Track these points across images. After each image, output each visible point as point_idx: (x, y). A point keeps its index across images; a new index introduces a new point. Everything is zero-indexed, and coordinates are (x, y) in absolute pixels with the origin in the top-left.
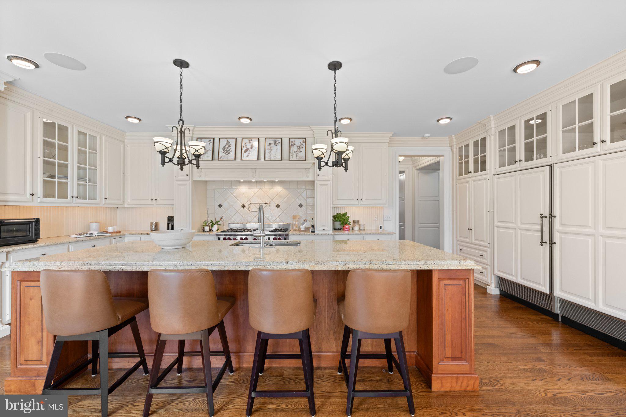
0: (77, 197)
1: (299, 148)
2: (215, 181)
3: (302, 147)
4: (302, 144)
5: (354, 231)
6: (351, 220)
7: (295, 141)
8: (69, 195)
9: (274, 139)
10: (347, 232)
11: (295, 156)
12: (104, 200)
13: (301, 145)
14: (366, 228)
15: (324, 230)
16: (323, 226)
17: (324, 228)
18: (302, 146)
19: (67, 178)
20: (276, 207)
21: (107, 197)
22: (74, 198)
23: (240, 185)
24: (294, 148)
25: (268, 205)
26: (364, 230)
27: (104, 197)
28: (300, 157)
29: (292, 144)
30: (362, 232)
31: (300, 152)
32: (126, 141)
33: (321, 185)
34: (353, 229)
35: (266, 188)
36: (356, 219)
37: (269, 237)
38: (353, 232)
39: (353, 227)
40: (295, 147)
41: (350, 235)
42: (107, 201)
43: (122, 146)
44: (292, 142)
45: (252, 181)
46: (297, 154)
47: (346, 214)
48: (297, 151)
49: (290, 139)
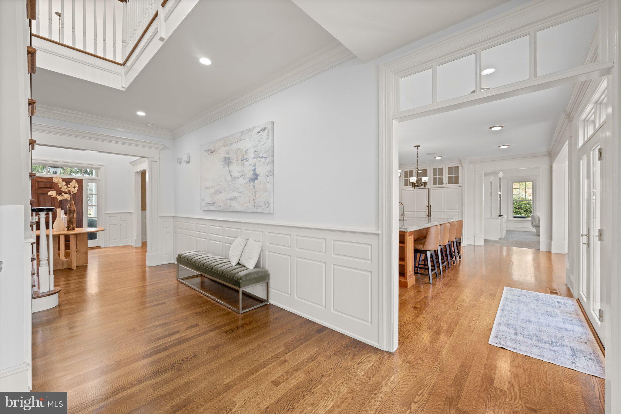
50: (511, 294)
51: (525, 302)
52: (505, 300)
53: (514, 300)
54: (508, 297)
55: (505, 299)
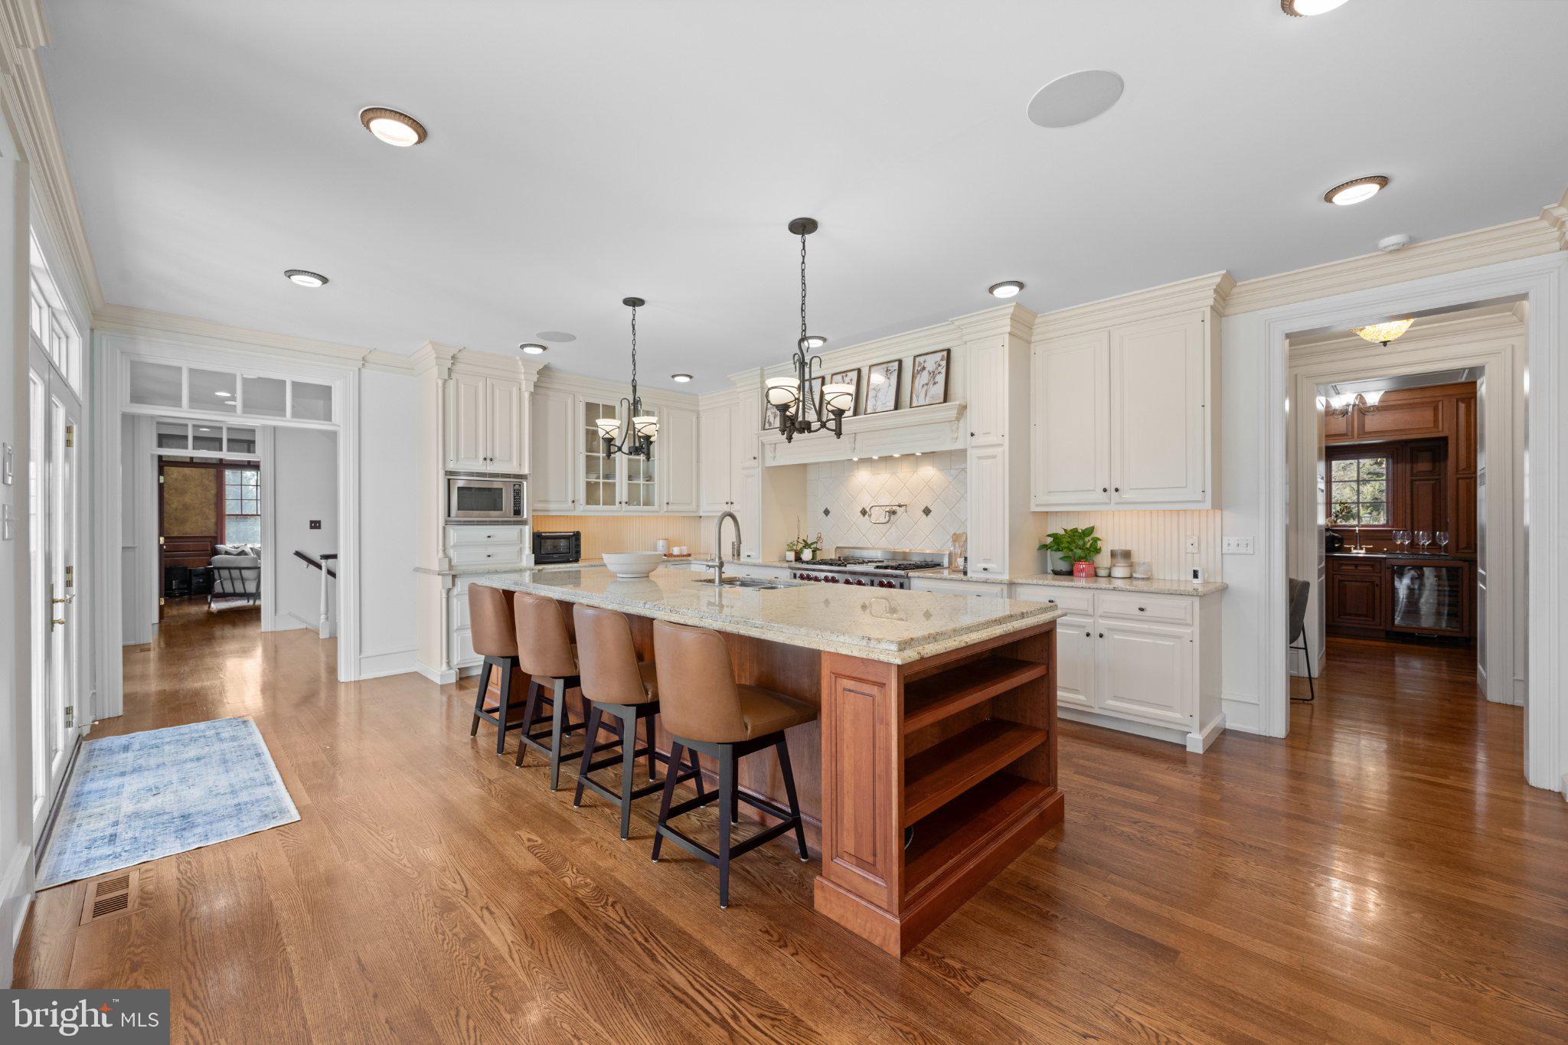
0: (626, 503)
1: (933, 374)
2: (818, 463)
3: (939, 373)
4: (939, 365)
5: (1112, 579)
6: (1106, 547)
7: (925, 362)
8: (617, 500)
9: (885, 365)
10: (1082, 582)
11: (922, 395)
12: (665, 506)
13: (937, 368)
14: (1159, 574)
15: (985, 569)
16: (986, 560)
17: (986, 566)
18: (940, 368)
19: (614, 477)
20: (923, 513)
21: (671, 501)
22: (623, 504)
23: (858, 468)
24: (924, 377)
25: (904, 508)
26: (1148, 579)
27: (665, 502)
28: (932, 397)
29: (919, 369)
30: (1140, 585)
31: (935, 383)
32: (700, 409)
33: (980, 458)
34: (1109, 576)
35: (904, 471)
36: (1120, 546)
37: (873, 578)
38: (1110, 583)
39: (1110, 569)
40: (925, 373)
41: (1052, 588)
42: (671, 507)
43: (694, 419)
44: (920, 364)
45: (892, 456)
46: (927, 391)
47: (1091, 530)
48: (927, 384)
49: (915, 357)
50: (266, 803)
51: (218, 794)
52: (267, 777)
53: (247, 787)
54: (266, 790)
55: (272, 780)
